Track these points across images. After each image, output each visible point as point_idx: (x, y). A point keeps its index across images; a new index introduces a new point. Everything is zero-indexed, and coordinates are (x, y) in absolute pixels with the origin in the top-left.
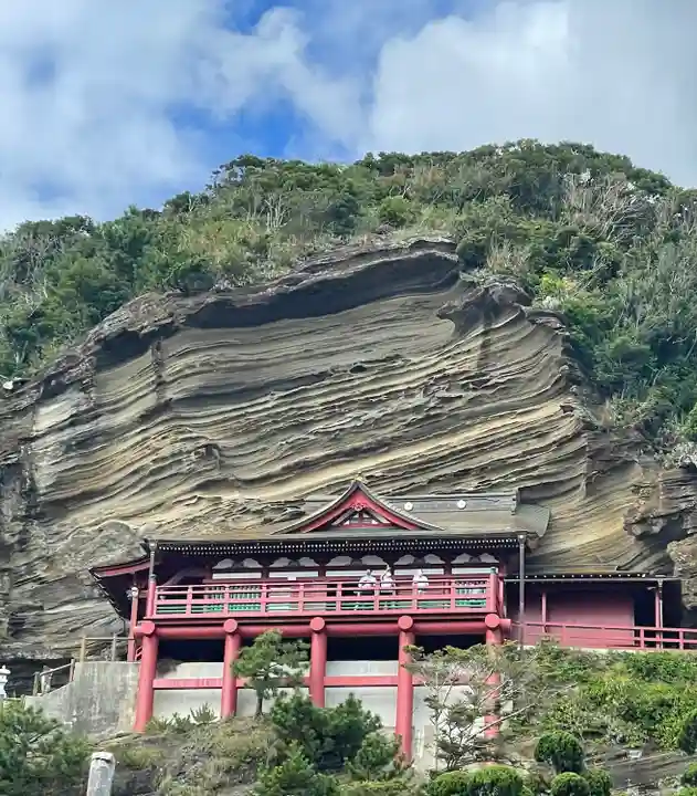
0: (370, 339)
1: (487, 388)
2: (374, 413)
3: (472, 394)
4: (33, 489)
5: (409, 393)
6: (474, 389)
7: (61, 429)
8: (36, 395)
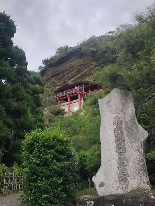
0: (71, 64)
2: (72, 73)
5: (76, 69)
6: (83, 66)
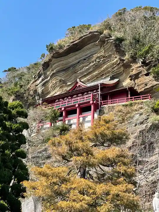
0: (87, 53)
1: (105, 57)
2: (87, 67)
3: (102, 59)
4: (39, 94)
6: (103, 58)
7: (41, 82)
8: (37, 77)
